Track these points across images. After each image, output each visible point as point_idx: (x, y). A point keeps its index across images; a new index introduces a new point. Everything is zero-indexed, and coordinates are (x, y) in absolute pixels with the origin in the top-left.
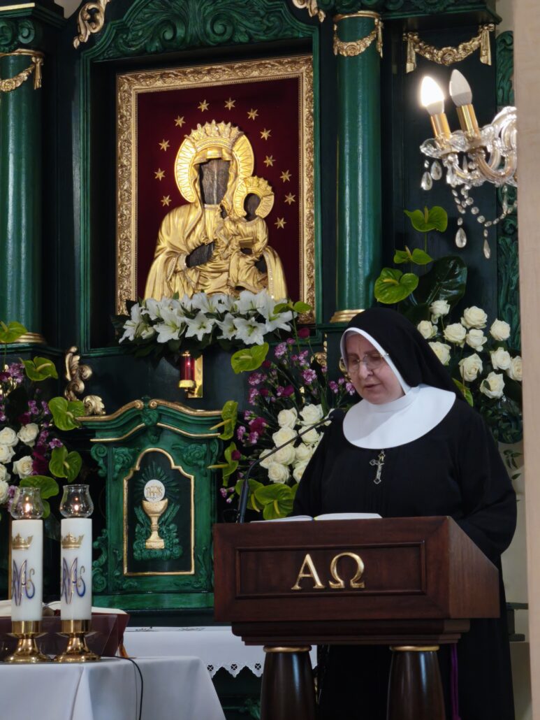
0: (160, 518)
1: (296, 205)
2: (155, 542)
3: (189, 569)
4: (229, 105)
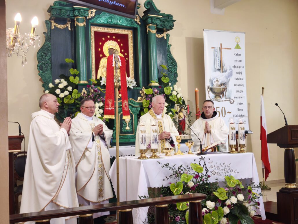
0: (128, 123)
1: (128, 61)
2: (128, 128)
3: (133, 133)
4: (114, 37)
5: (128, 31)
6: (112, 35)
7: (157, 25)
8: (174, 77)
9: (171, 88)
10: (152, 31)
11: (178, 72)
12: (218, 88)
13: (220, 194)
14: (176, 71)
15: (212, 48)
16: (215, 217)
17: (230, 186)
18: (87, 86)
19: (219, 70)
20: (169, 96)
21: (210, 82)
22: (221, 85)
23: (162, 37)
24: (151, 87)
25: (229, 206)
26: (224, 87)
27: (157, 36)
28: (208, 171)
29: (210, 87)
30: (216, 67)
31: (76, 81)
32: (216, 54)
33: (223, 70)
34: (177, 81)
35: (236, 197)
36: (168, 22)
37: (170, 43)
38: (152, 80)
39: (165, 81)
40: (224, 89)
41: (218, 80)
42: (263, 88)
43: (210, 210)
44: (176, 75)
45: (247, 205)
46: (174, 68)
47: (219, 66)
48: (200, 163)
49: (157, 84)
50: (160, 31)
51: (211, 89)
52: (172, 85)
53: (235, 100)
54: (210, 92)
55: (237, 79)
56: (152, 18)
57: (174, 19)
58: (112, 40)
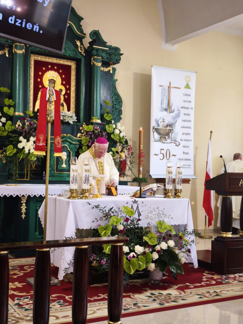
0: (65, 160)
1: (70, 94)
2: (64, 166)
4: (56, 68)
5: (71, 62)
6: (53, 65)
7: (102, 58)
8: (117, 115)
9: (114, 126)
10: (96, 64)
11: (123, 109)
12: (164, 129)
13: (150, 239)
14: (121, 108)
15: (160, 86)
16: (143, 262)
17: (161, 231)
18: (22, 119)
19: (166, 110)
20: (111, 134)
21: (156, 123)
22: (167, 126)
23: (108, 71)
24: (92, 124)
25: (158, 252)
26: (170, 128)
27: (102, 69)
28: (141, 215)
29: (156, 127)
30: (163, 107)
31: (11, 112)
32: (164, 93)
33: (171, 110)
34: (121, 119)
35: (167, 243)
36: (115, 55)
37: (116, 77)
38: (93, 116)
39: (108, 118)
40: (171, 131)
41: (164, 120)
42: (211, 132)
43: (138, 255)
44: (120, 112)
45: (177, 252)
46: (119, 104)
47: (166, 105)
48: (132, 206)
49: (99, 121)
50: (106, 64)
51: (157, 130)
52: (115, 123)
53: (181, 142)
54: (155, 133)
55: (185, 121)
56: (97, 50)
57: (121, 52)
58: (53, 71)
